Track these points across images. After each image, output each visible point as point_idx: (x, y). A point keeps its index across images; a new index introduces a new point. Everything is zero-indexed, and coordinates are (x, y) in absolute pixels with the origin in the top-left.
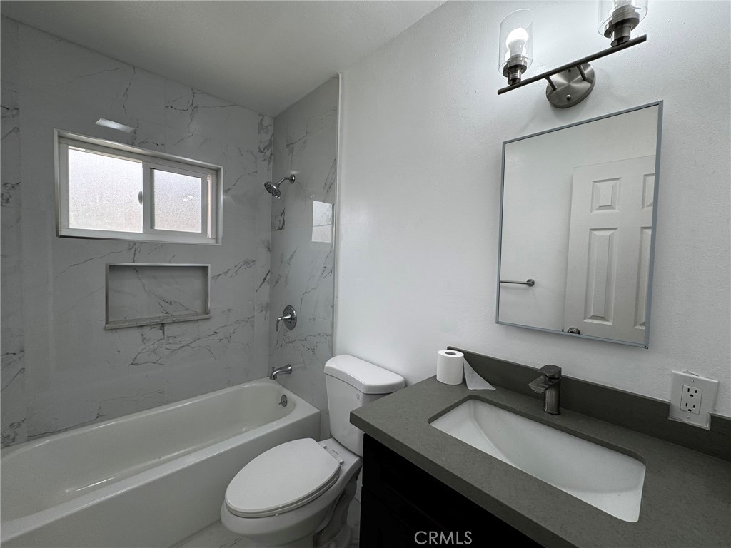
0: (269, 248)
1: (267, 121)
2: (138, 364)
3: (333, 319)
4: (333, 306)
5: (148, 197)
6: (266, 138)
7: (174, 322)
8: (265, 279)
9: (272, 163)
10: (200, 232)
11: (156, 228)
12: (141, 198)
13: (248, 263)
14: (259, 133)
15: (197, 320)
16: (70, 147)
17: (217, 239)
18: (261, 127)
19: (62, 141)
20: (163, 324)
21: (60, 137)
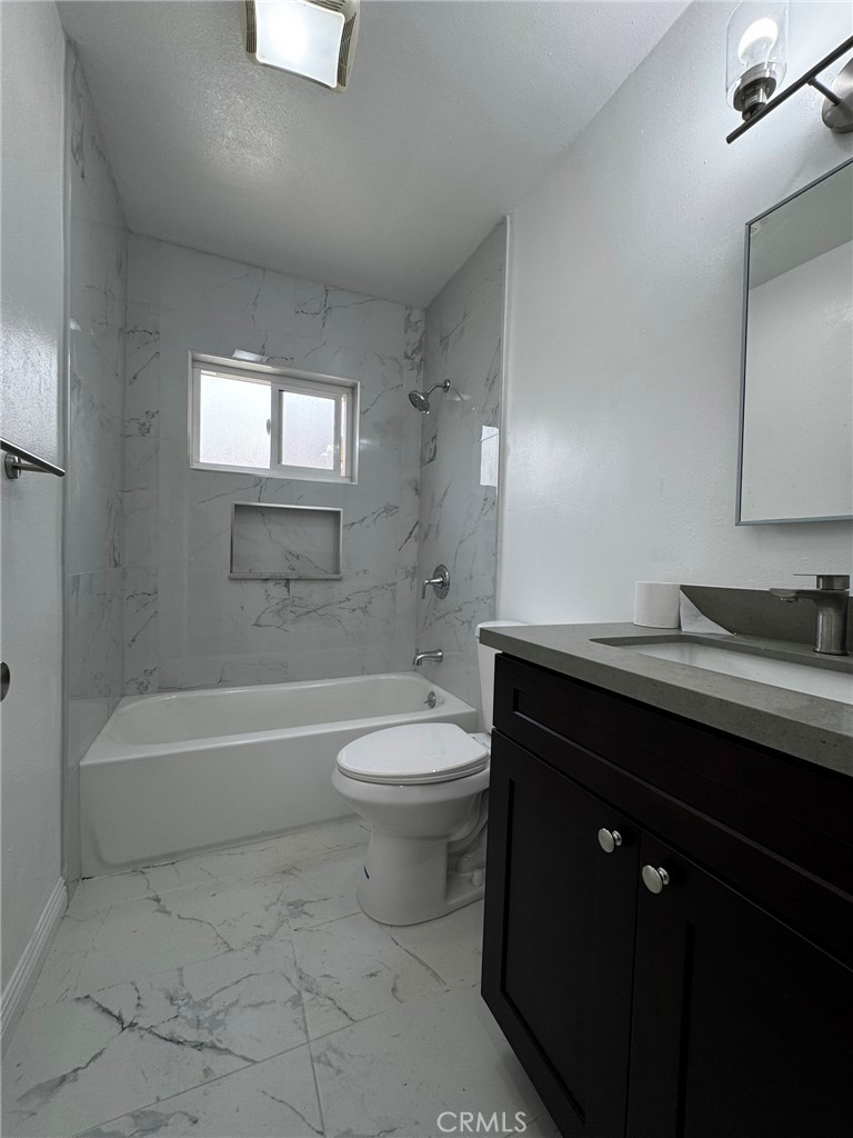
0: (417, 490)
1: (416, 316)
2: (260, 626)
3: (496, 573)
4: (495, 554)
5: (275, 427)
6: (415, 337)
7: (299, 579)
8: (411, 533)
9: (422, 372)
10: (332, 468)
11: (283, 463)
12: (269, 426)
13: (390, 510)
14: (406, 332)
15: (327, 580)
16: (203, 371)
17: (352, 478)
18: (408, 324)
19: (196, 364)
20: (288, 580)
21: (194, 360)
